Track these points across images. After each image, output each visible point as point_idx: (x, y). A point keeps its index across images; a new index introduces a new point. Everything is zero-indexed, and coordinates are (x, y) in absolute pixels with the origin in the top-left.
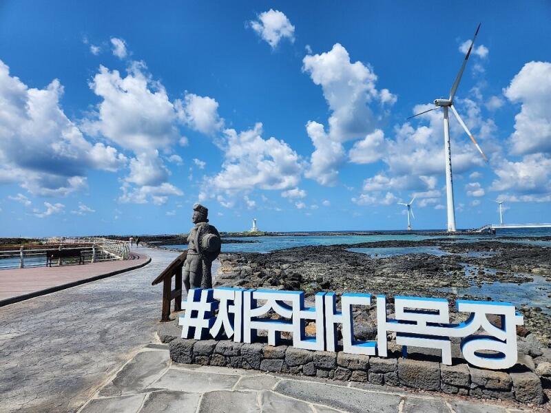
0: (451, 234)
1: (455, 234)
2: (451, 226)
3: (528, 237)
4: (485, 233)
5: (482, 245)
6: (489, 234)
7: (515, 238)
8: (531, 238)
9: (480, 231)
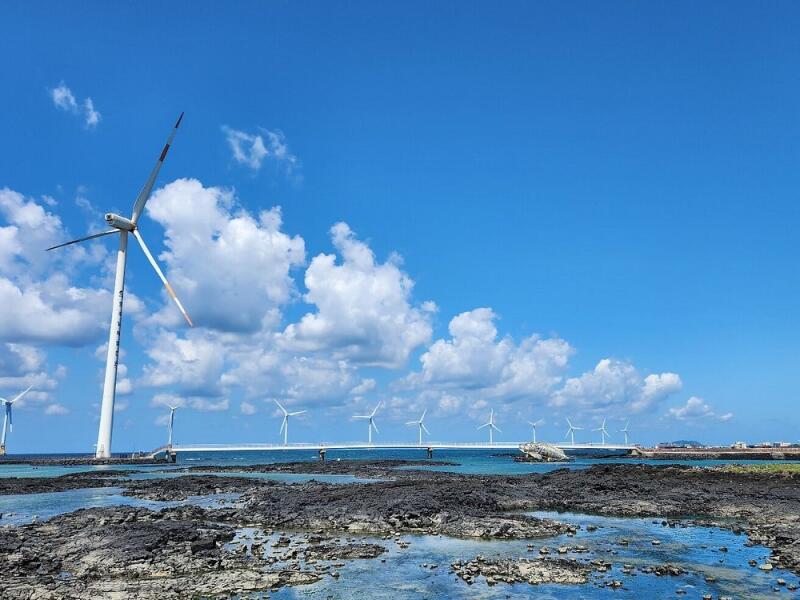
0: (102, 462)
1: (109, 463)
2: (102, 447)
3: (238, 467)
4: (160, 460)
5: (200, 482)
6: (166, 461)
7: (220, 468)
8: (244, 468)
9: (152, 457)
